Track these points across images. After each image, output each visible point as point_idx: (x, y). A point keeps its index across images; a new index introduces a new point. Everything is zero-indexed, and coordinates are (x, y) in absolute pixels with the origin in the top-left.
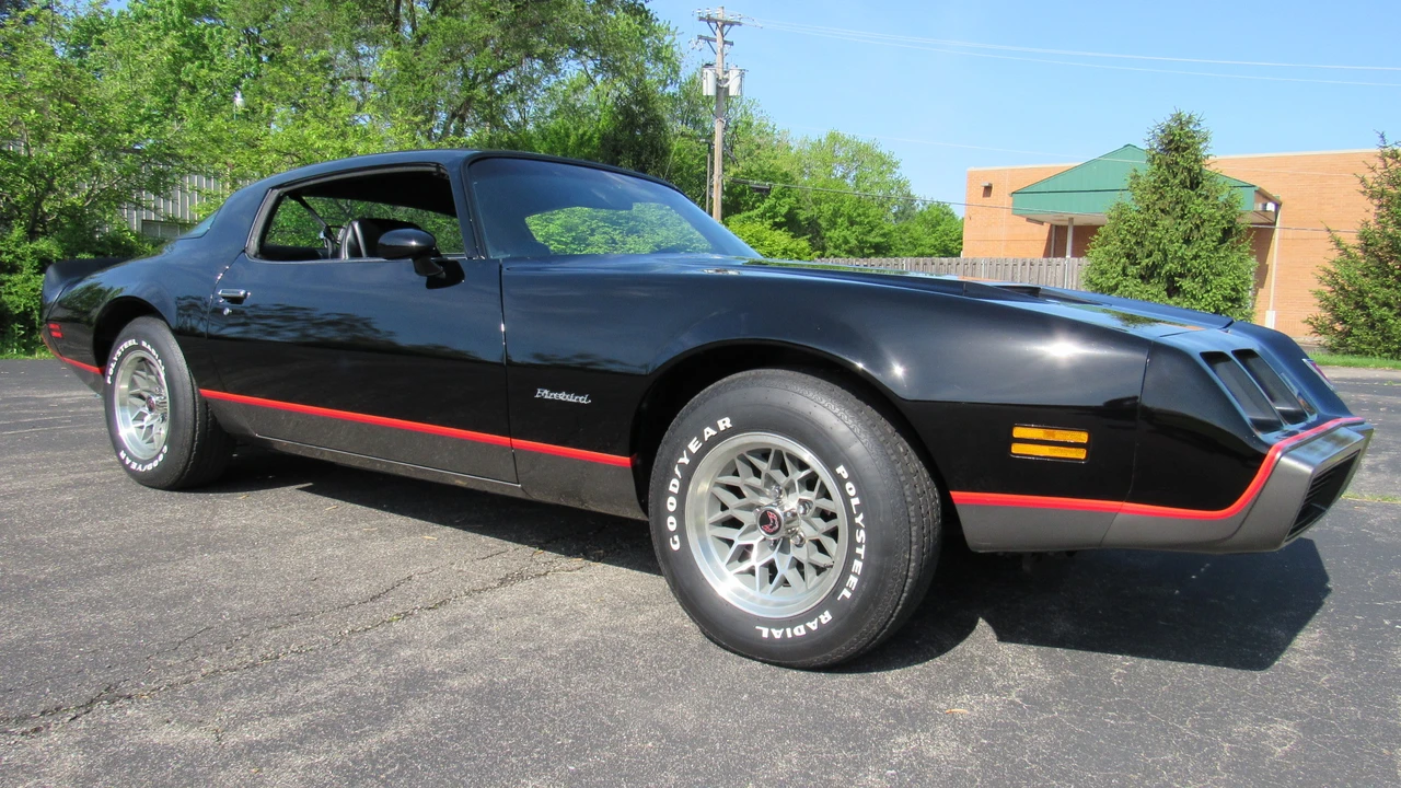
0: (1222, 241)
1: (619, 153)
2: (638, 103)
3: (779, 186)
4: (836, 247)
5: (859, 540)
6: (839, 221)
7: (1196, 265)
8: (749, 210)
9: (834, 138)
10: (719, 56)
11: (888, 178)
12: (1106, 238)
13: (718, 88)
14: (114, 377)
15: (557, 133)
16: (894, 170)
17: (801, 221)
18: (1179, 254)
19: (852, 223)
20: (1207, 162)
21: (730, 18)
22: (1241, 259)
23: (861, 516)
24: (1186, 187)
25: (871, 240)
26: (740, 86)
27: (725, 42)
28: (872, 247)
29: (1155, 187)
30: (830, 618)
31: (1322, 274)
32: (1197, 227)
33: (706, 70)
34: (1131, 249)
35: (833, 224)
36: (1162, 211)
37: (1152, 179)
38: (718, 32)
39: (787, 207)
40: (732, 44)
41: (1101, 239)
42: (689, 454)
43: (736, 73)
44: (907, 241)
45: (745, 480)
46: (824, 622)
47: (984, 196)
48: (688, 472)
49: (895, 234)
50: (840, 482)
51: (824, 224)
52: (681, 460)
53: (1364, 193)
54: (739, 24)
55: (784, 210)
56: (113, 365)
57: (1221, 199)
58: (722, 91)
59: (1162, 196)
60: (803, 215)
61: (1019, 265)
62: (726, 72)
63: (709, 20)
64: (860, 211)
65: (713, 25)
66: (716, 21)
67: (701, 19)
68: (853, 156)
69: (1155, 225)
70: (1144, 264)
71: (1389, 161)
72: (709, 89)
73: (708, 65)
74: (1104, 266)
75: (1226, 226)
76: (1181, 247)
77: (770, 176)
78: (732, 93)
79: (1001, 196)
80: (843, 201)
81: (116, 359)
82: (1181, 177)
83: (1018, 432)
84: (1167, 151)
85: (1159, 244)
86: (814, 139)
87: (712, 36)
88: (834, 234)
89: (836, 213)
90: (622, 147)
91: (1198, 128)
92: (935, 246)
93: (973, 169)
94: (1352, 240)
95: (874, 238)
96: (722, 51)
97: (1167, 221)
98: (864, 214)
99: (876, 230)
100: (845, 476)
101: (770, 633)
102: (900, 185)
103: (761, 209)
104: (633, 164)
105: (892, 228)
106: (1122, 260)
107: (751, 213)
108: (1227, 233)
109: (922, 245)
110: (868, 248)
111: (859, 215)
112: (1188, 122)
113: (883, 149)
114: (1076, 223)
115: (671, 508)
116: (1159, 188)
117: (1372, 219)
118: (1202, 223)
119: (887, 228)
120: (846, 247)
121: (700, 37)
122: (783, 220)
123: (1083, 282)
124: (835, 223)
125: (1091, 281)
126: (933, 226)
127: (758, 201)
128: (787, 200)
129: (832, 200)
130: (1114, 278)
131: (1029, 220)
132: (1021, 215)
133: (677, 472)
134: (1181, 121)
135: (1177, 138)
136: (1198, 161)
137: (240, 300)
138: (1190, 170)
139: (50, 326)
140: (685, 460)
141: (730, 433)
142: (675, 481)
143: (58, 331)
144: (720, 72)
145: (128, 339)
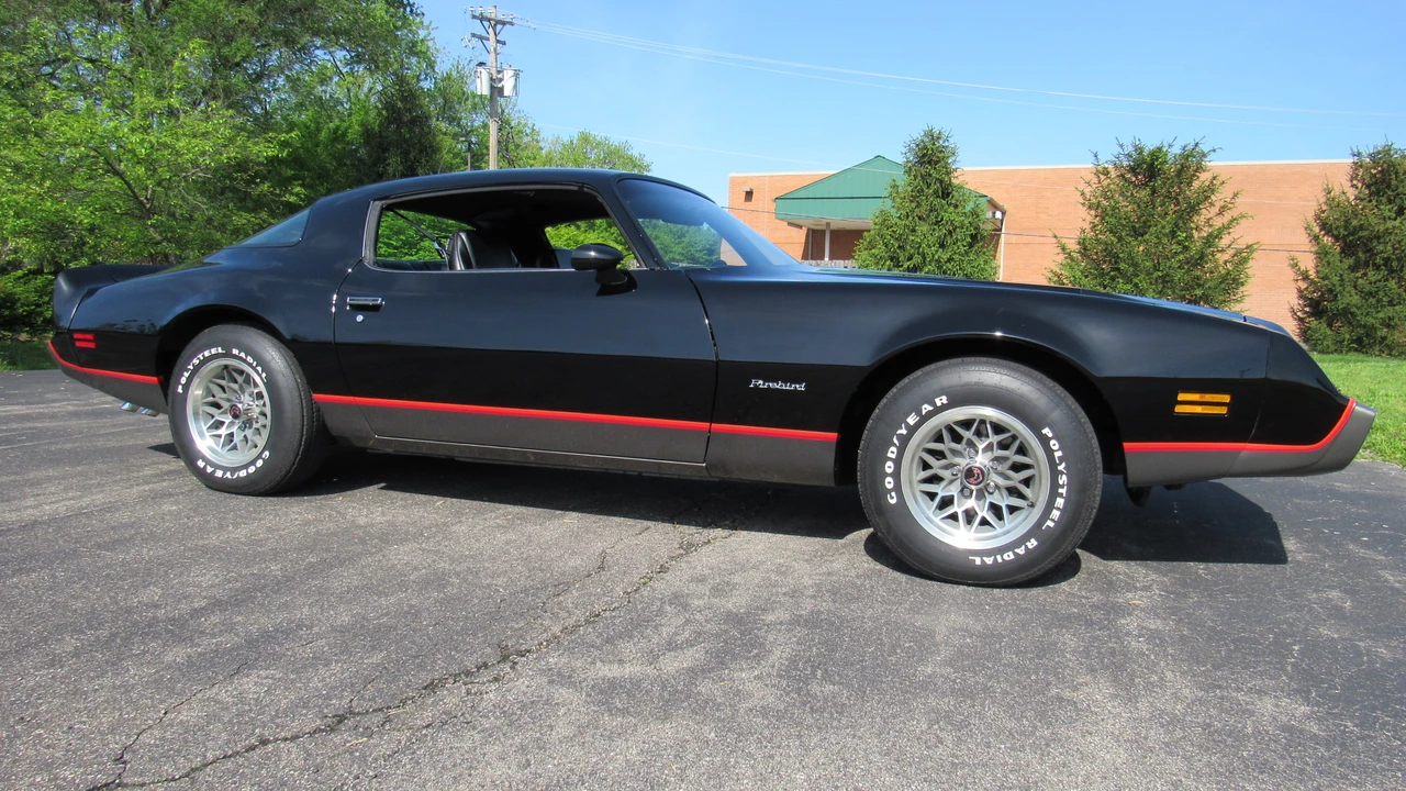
0: (971, 245)
1: (385, 150)
2: (403, 99)
5: (1061, 482)
7: (950, 267)
9: (585, 139)
10: (493, 55)
12: (870, 242)
13: (492, 88)
14: (186, 387)
18: (936, 257)
20: (956, 174)
21: (501, 17)
22: (986, 262)
23: (1063, 465)
24: (938, 197)
26: (515, 86)
27: (498, 42)
29: (912, 196)
30: (1035, 543)
31: (1050, 275)
32: (950, 233)
33: (480, 69)
34: (894, 252)
36: (920, 218)
37: (910, 189)
38: (491, 30)
40: (504, 43)
41: (866, 243)
42: (908, 426)
43: (511, 73)
45: (948, 445)
46: (1030, 547)
47: (747, 201)
48: (905, 441)
50: (1044, 441)
52: (899, 432)
53: (1083, 204)
54: (511, 24)
56: (186, 374)
57: (968, 209)
58: (496, 91)
59: (919, 205)
62: (499, 72)
63: (482, 18)
65: (486, 24)
66: (489, 20)
67: (474, 17)
68: (605, 158)
69: (913, 231)
70: (905, 266)
71: (1102, 177)
72: (482, 87)
73: (481, 64)
75: (974, 232)
76: (937, 251)
78: (507, 92)
79: (763, 201)
81: (191, 367)
82: (934, 187)
83: (1182, 397)
84: (921, 163)
85: (918, 248)
86: (566, 139)
87: (484, 34)
90: (389, 144)
91: (946, 144)
93: (733, 175)
94: (1073, 246)
96: (495, 50)
97: (923, 228)
100: (1050, 435)
101: (983, 561)
104: (402, 162)
106: (888, 263)
108: (973, 237)
112: (939, 138)
113: (634, 152)
114: (832, 227)
115: (889, 471)
116: (916, 196)
117: (1087, 227)
118: (954, 230)
121: (474, 35)
131: (790, 224)
132: (782, 220)
133: (895, 441)
134: (933, 137)
135: (930, 152)
136: (948, 173)
137: (376, 308)
138: (941, 182)
139: (76, 336)
140: (903, 431)
141: (944, 408)
142: (893, 449)
143: (89, 341)
144: (494, 71)
145: (210, 348)
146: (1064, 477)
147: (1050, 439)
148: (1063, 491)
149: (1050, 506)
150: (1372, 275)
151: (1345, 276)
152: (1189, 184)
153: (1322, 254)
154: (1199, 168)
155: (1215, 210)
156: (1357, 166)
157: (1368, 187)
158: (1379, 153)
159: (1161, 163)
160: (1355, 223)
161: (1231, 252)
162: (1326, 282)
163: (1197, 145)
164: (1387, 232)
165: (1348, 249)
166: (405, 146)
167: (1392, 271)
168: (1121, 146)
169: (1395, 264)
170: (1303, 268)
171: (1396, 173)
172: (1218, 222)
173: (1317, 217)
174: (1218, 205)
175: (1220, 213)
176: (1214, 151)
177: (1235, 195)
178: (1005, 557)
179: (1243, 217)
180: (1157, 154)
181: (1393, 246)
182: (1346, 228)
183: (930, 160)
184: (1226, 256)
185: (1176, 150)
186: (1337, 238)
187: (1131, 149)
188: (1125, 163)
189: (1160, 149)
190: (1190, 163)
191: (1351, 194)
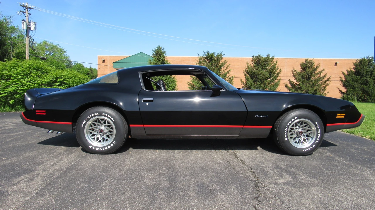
9: (45, 43)
10: (27, 18)
11: (63, 55)
13: (27, 27)
20: (166, 58)
23: (319, 129)
26: (35, 28)
27: (29, 14)
33: (23, 22)
37: (154, 61)
38: (26, 10)
40: (30, 14)
43: (33, 23)
45: (295, 127)
46: (313, 146)
47: (103, 63)
54: (33, 9)
56: (85, 121)
58: (29, 28)
62: (29, 23)
63: (24, 6)
64: (59, 65)
65: (25, 8)
67: (21, 6)
68: (52, 49)
71: (200, 60)
73: (23, 20)
78: (32, 29)
79: (107, 63)
81: (87, 119)
82: (160, 61)
83: (338, 115)
84: (157, 55)
87: (24, 11)
91: (163, 50)
93: (99, 55)
96: (28, 16)
98: (60, 66)
101: (305, 150)
102: (66, 58)
111: (59, 66)
113: (61, 47)
116: (156, 63)
121: (21, 11)
132: (115, 68)
133: (287, 127)
134: (160, 48)
135: (159, 52)
136: (164, 58)
137: (152, 101)
138: (162, 60)
139: (36, 111)
140: (288, 125)
141: (297, 119)
142: (286, 129)
143: (44, 112)
144: (28, 22)
145: (94, 113)
146: (319, 132)
147: (317, 124)
148: (319, 135)
149: (317, 138)
150: (258, 83)
151: (252, 84)
152: (219, 62)
153: (247, 79)
154: (221, 59)
155: (225, 68)
156: (253, 59)
157: (256, 64)
158: (257, 56)
159: (214, 57)
160: (254, 72)
161: (229, 78)
162: (249, 85)
163: (221, 53)
164: (260, 74)
165: (252, 77)
167: (262, 82)
168: (204, 53)
169: (262, 81)
170: (243, 82)
171: (261, 61)
172: (226, 71)
173: (245, 70)
174: (226, 67)
175: (226, 69)
176: (224, 54)
177: (229, 65)
178: (309, 149)
179: (231, 70)
180: (212, 55)
181: (262, 77)
182: (252, 73)
183: (159, 54)
184: (228, 79)
185: (216, 54)
186: (250, 75)
187: (206, 53)
188: (205, 57)
189: (213, 54)
190: (219, 57)
191: (252, 65)
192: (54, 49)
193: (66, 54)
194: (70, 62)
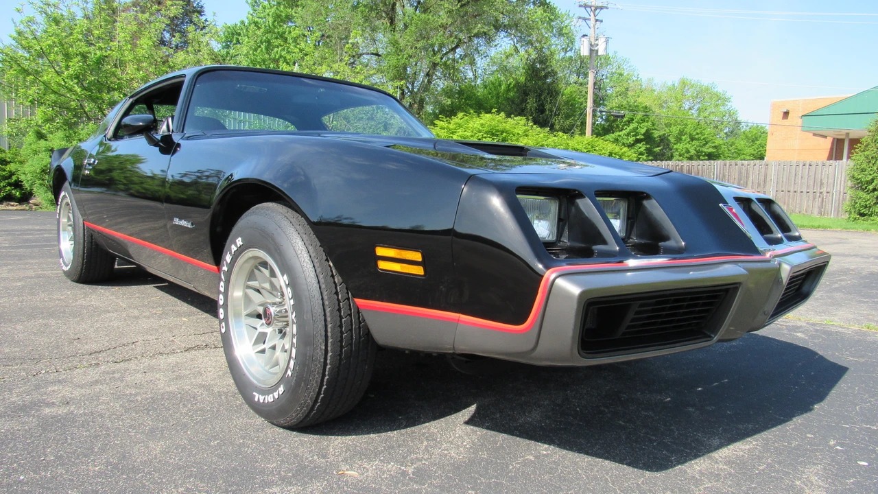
1: (527, 94)
2: (541, 62)
3: (639, 115)
4: (680, 155)
6: (684, 137)
8: (620, 131)
9: (684, 83)
10: (592, 29)
11: (722, 109)
12: (867, 146)
13: (591, 51)
15: (493, 84)
16: (727, 103)
17: (655, 138)
19: (692, 139)
21: (600, 5)
25: (706, 150)
26: (606, 49)
27: (597, 20)
28: (705, 155)
30: (283, 390)
33: (583, 39)
35: (679, 140)
38: (592, 14)
39: (645, 129)
40: (602, 21)
41: (863, 146)
43: (604, 40)
44: (733, 151)
46: (281, 393)
47: (783, 119)
48: (229, 277)
49: (723, 146)
51: (672, 140)
52: (224, 269)
54: (607, 8)
55: (643, 131)
58: (593, 52)
60: (656, 134)
61: (801, 166)
62: (597, 40)
63: (586, 6)
64: (698, 131)
65: (589, 10)
66: (590, 7)
67: (580, 6)
68: (697, 94)
72: (585, 51)
73: (584, 36)
74: (864, 166)
77: (634, 109)
78: (600, 53)
79: (794, 118)
80: (686, 125)
83: (379, 251)
86: (670, 84)
87: (587, 16)
88: (680, 146)
89: (681, 133)
90: (530, 91)
92: (753, 155)
93: (776, 100)
95: (708, 149)
96: (594, 26)
98: (701, 133)
99: (710, 144)
102: (731, 113)
103: (628, 131)
104: (536, 101)
105: (721, 142)
107: (621, 133)
109: (744, 154)
110: (704, 156)
111: (697, 134)
113: (719, 89)
114: (851, 136)
115: (221, 303)
119: (718, 142)
120: (688, 155)
121: (580, 18)
122: (643, 137)
123: (847, 178)
124: (681, 139)
125: (853, 177)
126: (753, 141)
127: (626, 125)
128: (646, 124)
129: (679, 124)
130: (871, 175)
131: (815, 135)
132: (809, 132)
133: (222, 277)
142: (222, 283)
144: (593, 40)
166: (539, 91)
192: (703, 94)
193: (729, 104)
194: (738, 123)
